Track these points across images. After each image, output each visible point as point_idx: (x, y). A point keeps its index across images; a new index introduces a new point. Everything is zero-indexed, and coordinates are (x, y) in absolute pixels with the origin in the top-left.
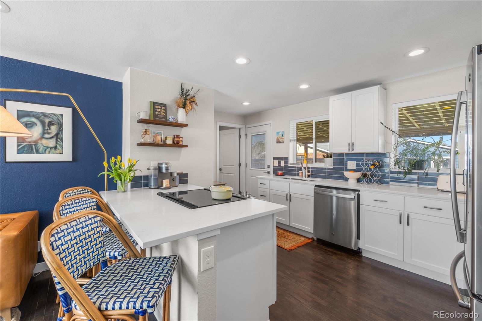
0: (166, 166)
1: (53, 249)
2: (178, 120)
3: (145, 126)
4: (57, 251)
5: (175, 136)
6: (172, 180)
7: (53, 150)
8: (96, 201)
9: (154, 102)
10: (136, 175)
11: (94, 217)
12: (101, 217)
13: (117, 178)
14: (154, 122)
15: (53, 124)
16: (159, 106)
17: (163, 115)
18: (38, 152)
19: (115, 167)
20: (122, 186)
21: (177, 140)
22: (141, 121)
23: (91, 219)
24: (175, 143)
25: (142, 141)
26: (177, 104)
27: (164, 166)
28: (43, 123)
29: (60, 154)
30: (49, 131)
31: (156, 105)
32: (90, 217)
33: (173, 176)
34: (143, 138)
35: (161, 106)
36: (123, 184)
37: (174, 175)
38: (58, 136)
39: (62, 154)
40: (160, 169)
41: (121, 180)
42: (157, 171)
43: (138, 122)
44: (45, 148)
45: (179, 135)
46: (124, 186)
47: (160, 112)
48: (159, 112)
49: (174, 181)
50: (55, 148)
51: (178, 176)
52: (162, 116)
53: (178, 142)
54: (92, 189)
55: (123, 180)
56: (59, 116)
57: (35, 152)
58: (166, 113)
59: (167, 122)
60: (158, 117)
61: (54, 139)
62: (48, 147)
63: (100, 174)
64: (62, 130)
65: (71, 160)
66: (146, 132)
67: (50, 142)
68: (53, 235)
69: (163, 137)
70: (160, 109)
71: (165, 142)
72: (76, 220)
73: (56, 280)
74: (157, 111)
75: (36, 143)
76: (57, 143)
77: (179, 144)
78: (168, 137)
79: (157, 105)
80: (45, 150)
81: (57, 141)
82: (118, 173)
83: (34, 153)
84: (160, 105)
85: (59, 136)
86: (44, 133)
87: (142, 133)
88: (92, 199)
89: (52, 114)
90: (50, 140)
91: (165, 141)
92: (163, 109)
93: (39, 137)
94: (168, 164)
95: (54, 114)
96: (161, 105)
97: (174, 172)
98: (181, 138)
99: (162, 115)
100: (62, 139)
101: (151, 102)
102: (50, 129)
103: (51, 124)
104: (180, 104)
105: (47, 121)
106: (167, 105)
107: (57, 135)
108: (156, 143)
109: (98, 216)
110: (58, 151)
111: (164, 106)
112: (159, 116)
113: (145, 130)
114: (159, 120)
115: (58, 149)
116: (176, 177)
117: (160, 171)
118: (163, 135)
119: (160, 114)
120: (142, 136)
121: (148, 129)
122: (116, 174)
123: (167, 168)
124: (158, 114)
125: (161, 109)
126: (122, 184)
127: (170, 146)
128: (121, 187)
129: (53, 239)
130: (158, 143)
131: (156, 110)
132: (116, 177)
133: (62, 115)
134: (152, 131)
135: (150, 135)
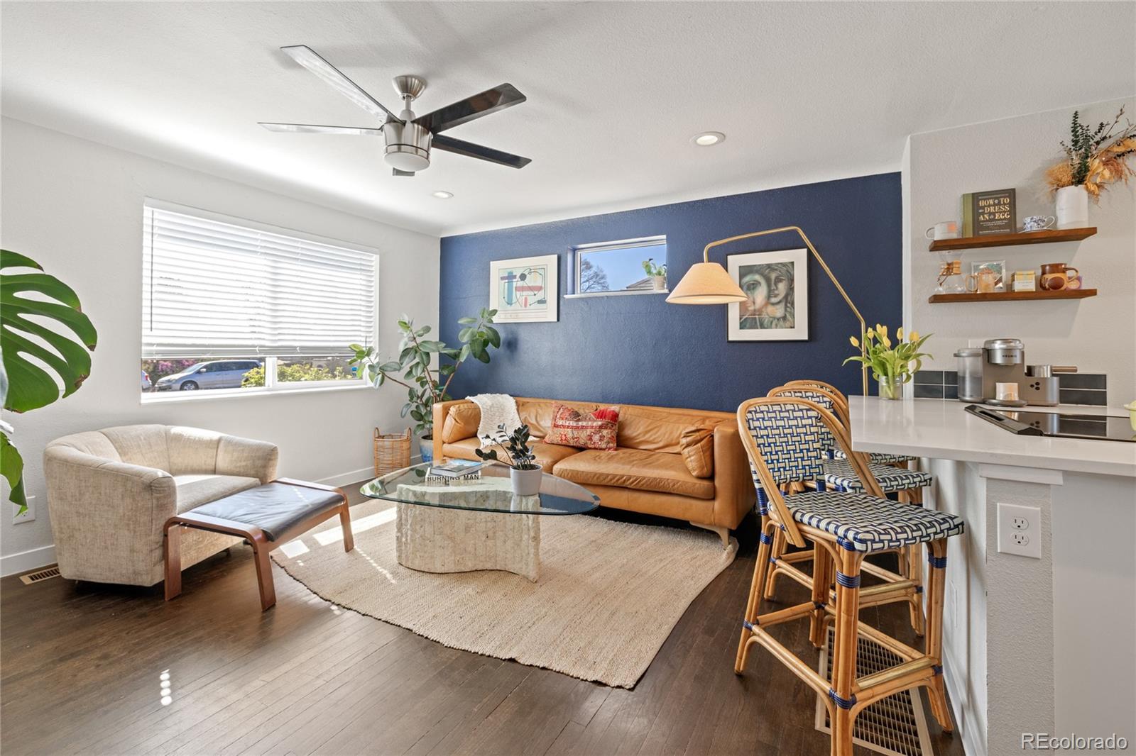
0: (1004, 346)
1: (750, 428)
2: (1056, 222)
3: (948, 256)
4: (754, 433)
5: (1048, 268)
6: (1032, 386)
7: (781, 322)
8: (830, 402)
9: (973, 194)
10: (922, 369)
11: (807, 410)
12: (818, 414)
13: (879, 369)
14: (975, 242)
15: (781, 281)
16: (988, 199)
17: (1005, 219)
18: (762, 327)
19: (874, 347)
20: (889, 387)
21: (1053, 279)
22: (938, 246)
23: (802, 410)
24: (1047, 286)
25: (942, 290)
26: (1051, 179)
27: (998, 346)
28: (768, 280)
29: (791, 328)
30: (776, 292)
31: (981, 200)
32: (801, 407)
33: (1036, 376)
34: (941, 284)
35: (996, 198)
36: (890, 382)
37: (1039, 374)
38: (788, 300)
39: (794, 327)
40: (988, 353)
41: (886, 374)
42: (980, 359)
43: (931, 251)
44: (771, 319)
45: (1061, 264)
46: (892, 388)
47: (994, 214)
48: (990, 214)
49: (1037, 389)
50: (784, 318)
51: (1056, 379)
52: (999, 223)
53: (1057, 285)
54: (834, 388)
55: (890, 374)
56: (790, 265)
57: (759, 327)
58: (1013, 211)
59: (1016, 234)
60: (988, 228)
61: (782, 305)
62: (774, 318)
63: (847, 360)
64: (793, 288)
65: (806, 338)
66: (949, 269)
67: (777, 309)
68: (750, 412)
69: (1006, 275)
70: (995, 205)
71: (1011, 288)
72: (779, 405)
73: (753, 468)
74: (983, 214)
75: (760, 311)
76: (786, 310)
77: (1063, 288)
78: (1018, 272)
79: (984, 199)
80: (772, 323)
81: (786, 306)
82: (879, 360)
83: (757, 328)
84: (993, 196)
85: (789, 298)
86: (769, 297)
87: (941, 274)
88: (823, 396)
89: (779, 264)
90: (778, 306)
91: (1010, 286)
92: (1005, 204)
93: (763, 303)
94: (1011, 342)
95: (781, 263)
96: (999, 196)
97: (1040, 367)
98: (1068, 272)
99: (1001, 219)
100: (793, 304)
101: (968, 195)
102: (777, 289)
103: (778, 280)
104: (1060, 177)
105: (773, 276)
106: (1017, 191)
107: (786, 297)
108: (978, 292)
109: (814, 410)
110: (788, 324)
111: (1007, 195)
112: (989, 224)
113: (949, 264)
114: (989, 234)
115: (788, 320)
116: (1045, 379)
117: (988, 361)
118: (1007, 270)
119: (994, 220)
120: (939, 280)
121: (955, 261)
122: (876, 362)
123: (1008, 353)
124: (987, 221)
125: (999, 204)
126: (888, 382)
127: (1025, 296)
128: (888, 389)
129: (750, 416)
130: (984, 292)
131: (980, 211)
132: (876, 367)
133: (793, 263)
134: (970, 264)
135: (964, 276)
